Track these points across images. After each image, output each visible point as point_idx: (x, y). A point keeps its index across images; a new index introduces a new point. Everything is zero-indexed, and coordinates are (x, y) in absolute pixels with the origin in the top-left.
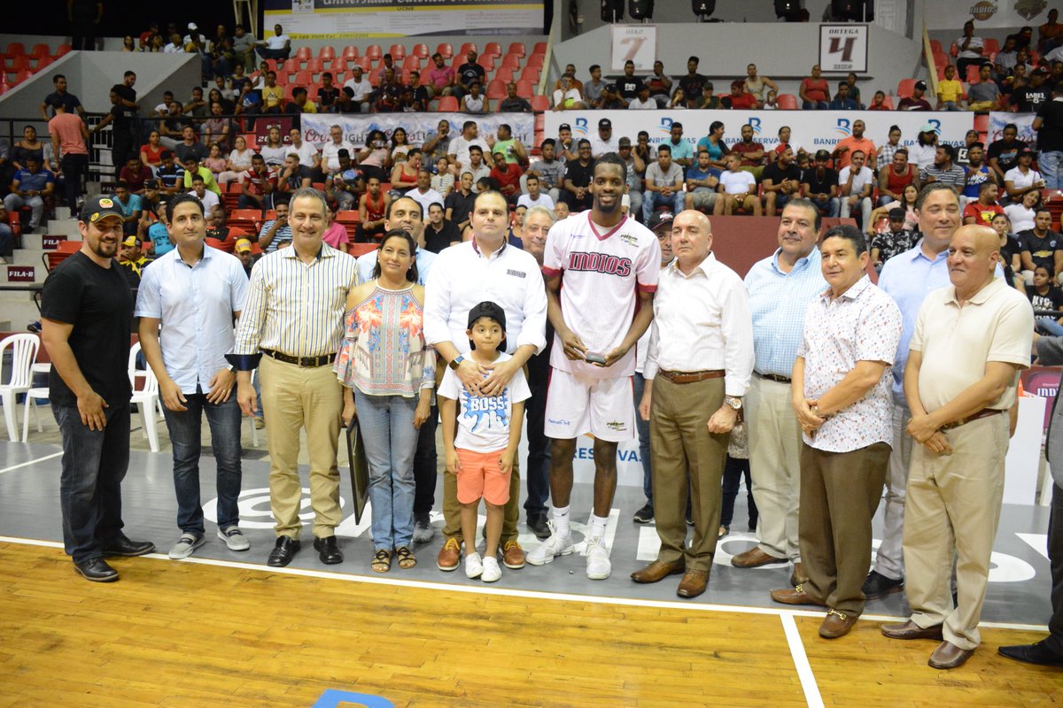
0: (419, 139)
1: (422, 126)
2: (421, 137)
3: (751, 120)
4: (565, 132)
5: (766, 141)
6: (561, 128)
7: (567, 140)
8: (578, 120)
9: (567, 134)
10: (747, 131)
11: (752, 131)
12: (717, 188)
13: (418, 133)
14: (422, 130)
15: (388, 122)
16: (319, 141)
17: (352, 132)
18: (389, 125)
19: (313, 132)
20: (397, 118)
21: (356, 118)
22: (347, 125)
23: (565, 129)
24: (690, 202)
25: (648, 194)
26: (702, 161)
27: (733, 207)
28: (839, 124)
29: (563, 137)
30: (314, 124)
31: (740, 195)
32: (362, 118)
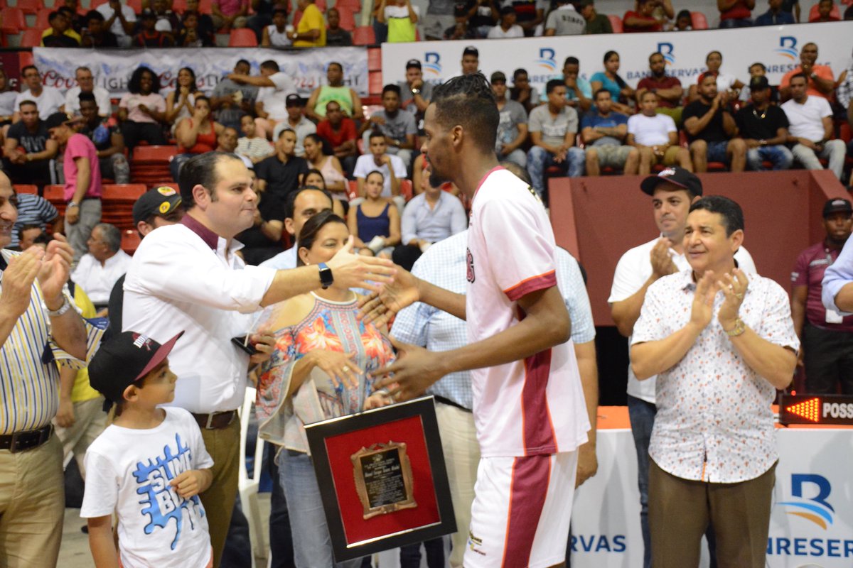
0: (209, 85)
1: (214, 67)
2: (213, 82)
3: (660, 45)
4: (413, 71)
5: (681, 73)
6: (409, 66)
7: (417, 82)
8: (427, 55)
9: (417, 74)
10: (657, 62)
11: (663, 61)
12: (625, 140)
13: (208, 76)
14: (214, 72)
15: (165, 62)
16: (64, 87)
17: (112, 75)
18: (165, 66)
19: (53, 75)
20: (177, 56)
21: (118, 55)
22: (105, 66)
23: (414, 66)
24: (594, 159)
25: (536, 151)
26: (602, 104)
27: (651, 163)
28: (782, 44)
29: (411, 78)
30: (55, 63)
31: (659, 148)
32: (127, 56)
